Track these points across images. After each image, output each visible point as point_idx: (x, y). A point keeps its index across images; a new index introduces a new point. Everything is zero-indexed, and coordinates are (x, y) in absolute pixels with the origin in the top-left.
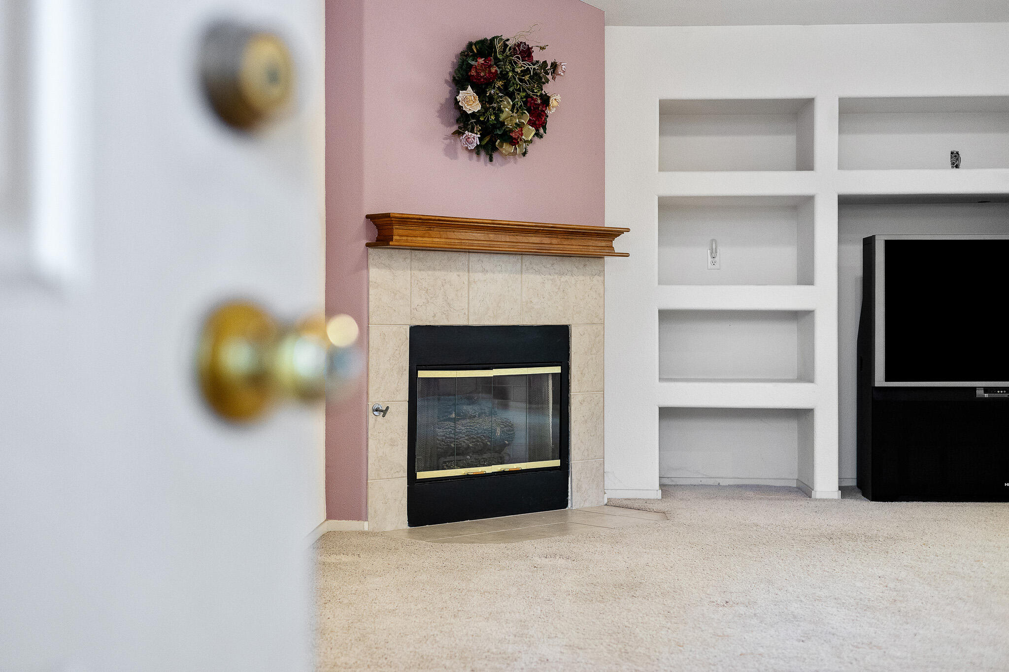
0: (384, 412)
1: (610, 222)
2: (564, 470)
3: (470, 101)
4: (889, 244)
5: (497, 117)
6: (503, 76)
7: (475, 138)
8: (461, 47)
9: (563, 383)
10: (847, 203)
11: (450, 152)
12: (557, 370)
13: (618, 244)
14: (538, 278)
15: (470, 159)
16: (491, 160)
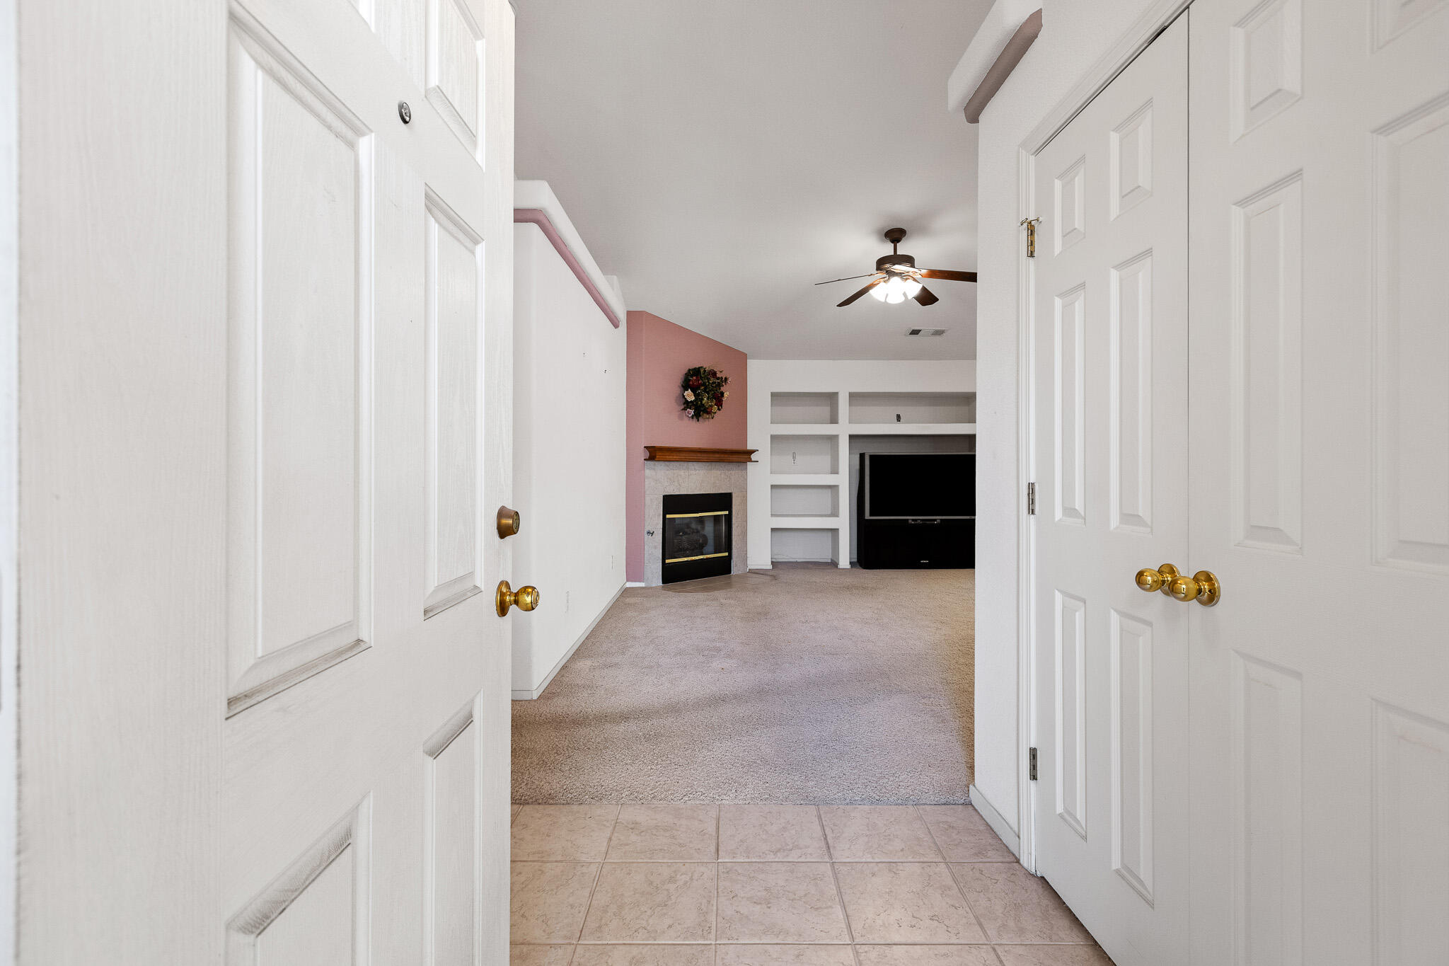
0: (652, 534)
1: (750, 447)
2: (730, 557)
3: (690, 397)
4: (872, 457)
5: (701, 402)
6: (704, 384)
7: (692, 412)
8: (686, 371)
9: (729, 519)
10: (852, 438)
11: (681, 418)
12: (727, 513)
13: (753, 457)
14: (719, 472)
15: (689, 420)
16: (698, 421)
